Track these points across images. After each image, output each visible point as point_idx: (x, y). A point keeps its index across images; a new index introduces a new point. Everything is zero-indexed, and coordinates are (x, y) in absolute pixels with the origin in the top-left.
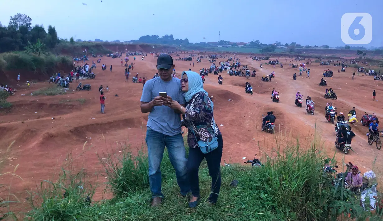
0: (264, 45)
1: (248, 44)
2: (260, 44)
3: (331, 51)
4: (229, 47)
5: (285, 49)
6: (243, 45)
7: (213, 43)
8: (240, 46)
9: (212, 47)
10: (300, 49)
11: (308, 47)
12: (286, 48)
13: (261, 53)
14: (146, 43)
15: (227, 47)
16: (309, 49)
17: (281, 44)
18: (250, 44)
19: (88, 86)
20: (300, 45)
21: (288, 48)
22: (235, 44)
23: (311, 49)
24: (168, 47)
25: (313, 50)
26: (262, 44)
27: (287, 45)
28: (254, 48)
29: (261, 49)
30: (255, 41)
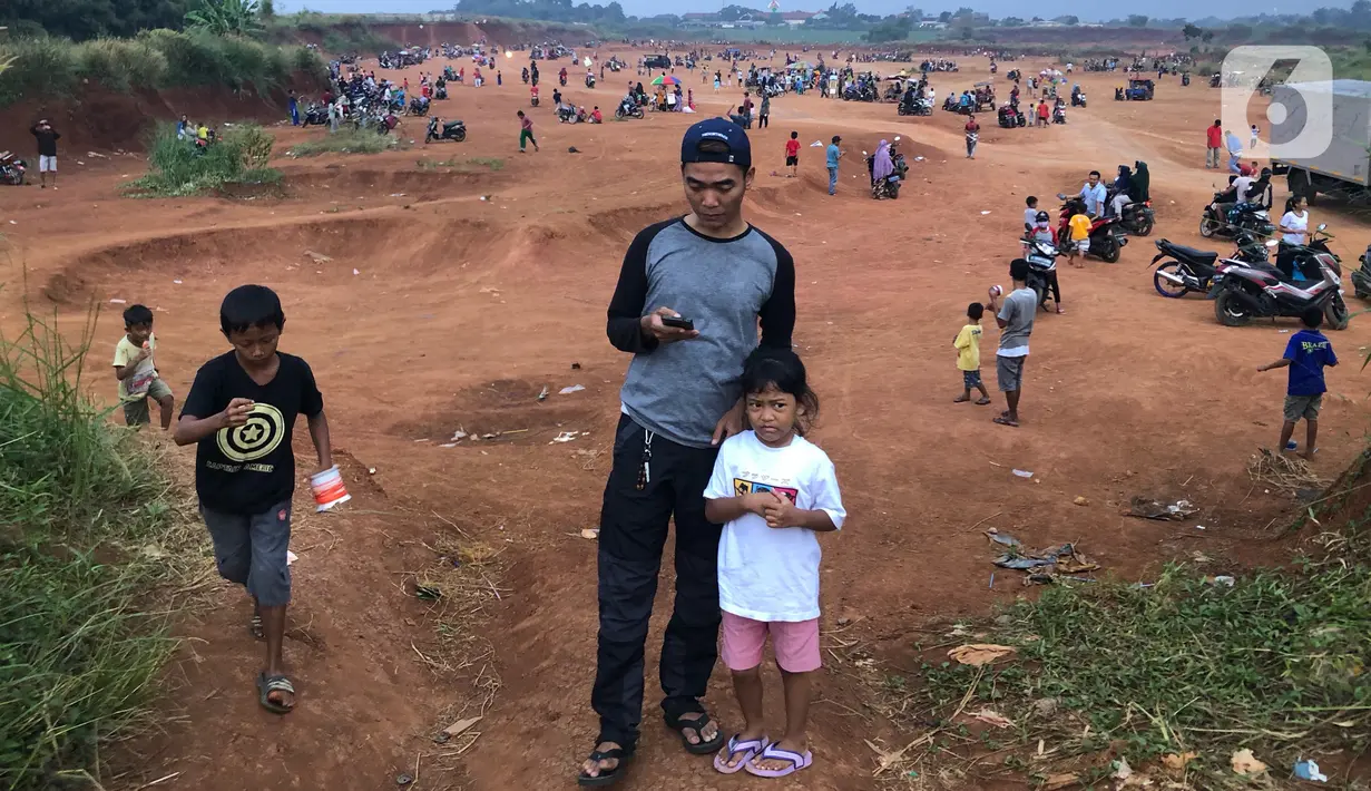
0: (872, 18)
1: (818, 17)
2: (856, 15)
3: (1087, 33)
4: (757, 26)
5: (938, 29)
6: (801, 22)
7: (705, 17)
8: (793, 22)
9: (703, 29)
10: (989, 28)
11: (1010, 21)
12: (942, 26)
13: (864, 44)
14: (496, 17)
15: (751, 28)
16: (1017, 27)
17: (925, 15)
18: (825, 16)
19: (458, 126)
20: (987, 18)
21: (947, 27)
22: (774, 19)
23: (1023, 29)
24: (563, 31)
25: (1030, 31)
26: (863, 17)
27: (944, 17)
28: (839, 29)
29: (867, 33)
30: (840, 5)
